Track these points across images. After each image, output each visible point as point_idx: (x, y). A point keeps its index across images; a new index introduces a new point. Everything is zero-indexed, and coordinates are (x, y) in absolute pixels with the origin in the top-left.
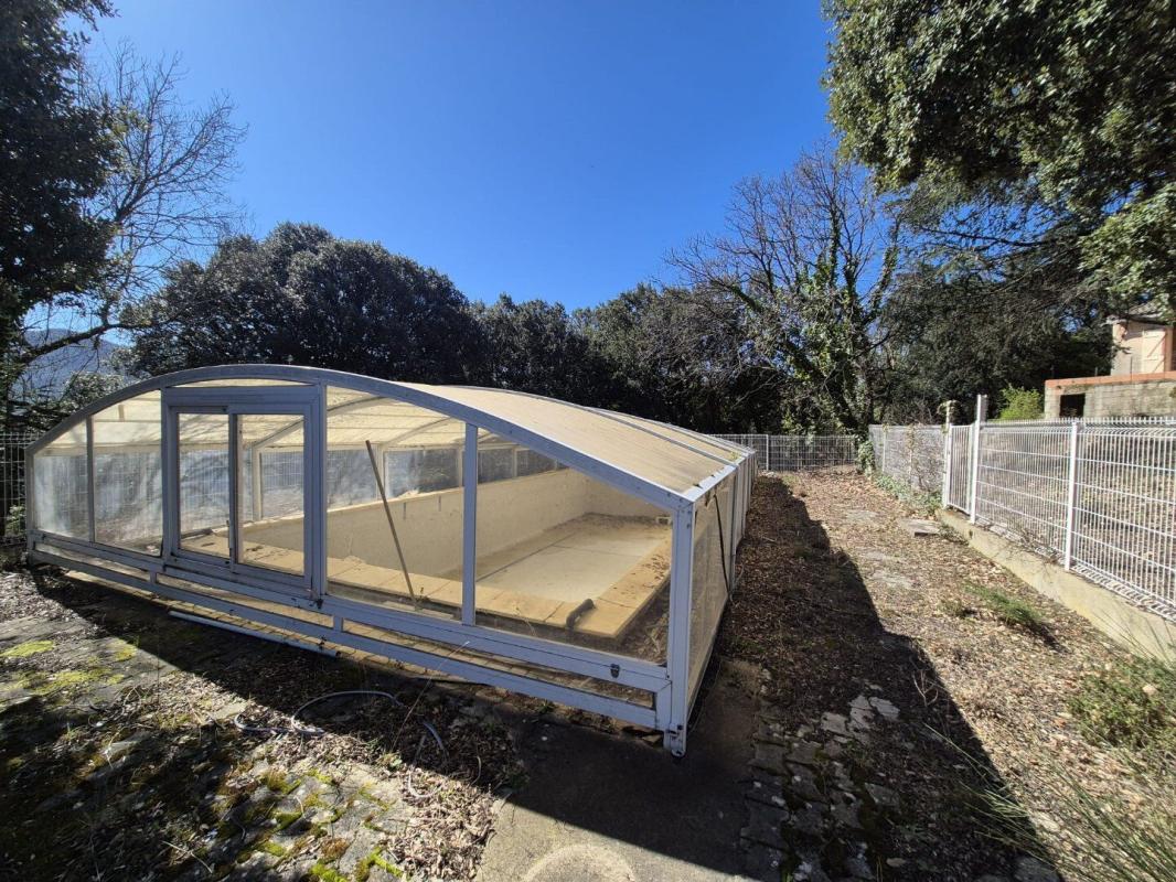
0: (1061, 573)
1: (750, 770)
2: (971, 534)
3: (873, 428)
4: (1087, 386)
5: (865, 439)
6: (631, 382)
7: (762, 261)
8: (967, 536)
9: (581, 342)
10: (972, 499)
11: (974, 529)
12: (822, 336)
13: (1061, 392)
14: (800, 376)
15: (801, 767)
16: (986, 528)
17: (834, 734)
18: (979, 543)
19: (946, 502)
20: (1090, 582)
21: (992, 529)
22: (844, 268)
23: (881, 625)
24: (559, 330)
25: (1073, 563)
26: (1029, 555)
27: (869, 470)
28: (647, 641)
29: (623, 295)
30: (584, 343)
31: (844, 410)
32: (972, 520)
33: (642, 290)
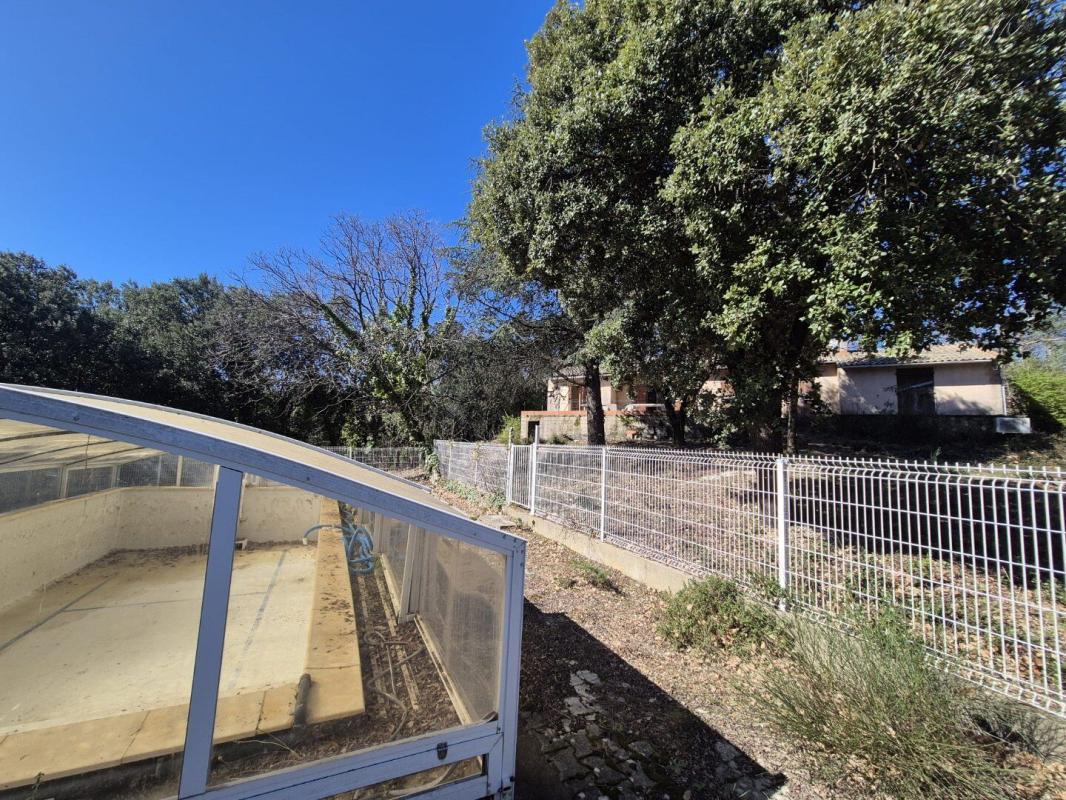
0: (600, 543)
1: (566, 784)
2: (534, 523)
3: (438, 442)
4: (540, 416)
5: (430, 452)
6: (184, 383)
7: (354, 289)
8: (530, 524)
9: (101, 324)
10: (532, 497)
11: (535, 519)
12: (399, 363)
13: (528, 419)
14: (379, 395)
15: (590, 758)
16: (544, 518)
17: (584, 715)
18: (541, 529)
19: (509, 499)
20: (618, 546)
21: (548, 517)
22: (423, 314)
23: (538, 610)
24: (66, 305)
25: (605, 537)
26: (579, 534)
27: (435, 476)
28: (381, 700)
29: (177, 282)
30: (107, 326)
31: (415, 427)
32: (532, 513)
33: (205, 282)
